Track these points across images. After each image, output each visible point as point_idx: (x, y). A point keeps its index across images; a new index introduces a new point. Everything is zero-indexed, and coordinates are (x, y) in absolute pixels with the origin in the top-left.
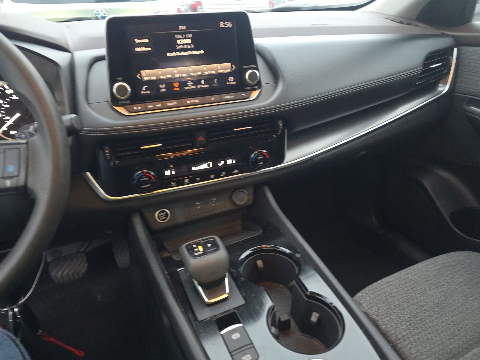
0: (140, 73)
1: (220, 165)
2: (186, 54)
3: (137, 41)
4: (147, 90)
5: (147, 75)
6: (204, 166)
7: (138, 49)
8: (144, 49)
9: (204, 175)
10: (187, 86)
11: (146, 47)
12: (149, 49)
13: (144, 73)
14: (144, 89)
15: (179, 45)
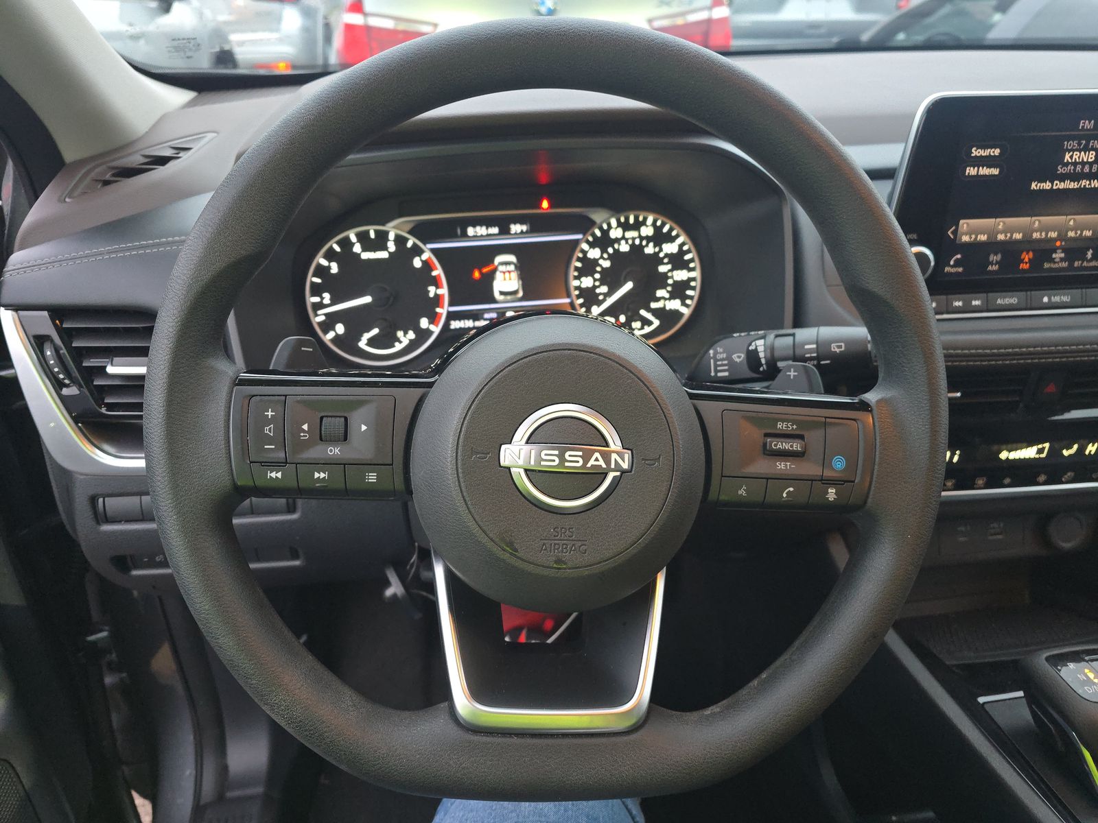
0: (957, 225)
1: (1066, 453)
2: (1073, 185)
3: (975, 152)
4: (957, 263)
5: (971, 230)
6: (1029, 453)
7: (972, 171)
8: (984, 171)
9: (1024, 472)
10: (1052, 261)
11: (989, 166)
12: (995, 171)
13: (964, 224)
14: (952, 263)
15: (1067, 164)
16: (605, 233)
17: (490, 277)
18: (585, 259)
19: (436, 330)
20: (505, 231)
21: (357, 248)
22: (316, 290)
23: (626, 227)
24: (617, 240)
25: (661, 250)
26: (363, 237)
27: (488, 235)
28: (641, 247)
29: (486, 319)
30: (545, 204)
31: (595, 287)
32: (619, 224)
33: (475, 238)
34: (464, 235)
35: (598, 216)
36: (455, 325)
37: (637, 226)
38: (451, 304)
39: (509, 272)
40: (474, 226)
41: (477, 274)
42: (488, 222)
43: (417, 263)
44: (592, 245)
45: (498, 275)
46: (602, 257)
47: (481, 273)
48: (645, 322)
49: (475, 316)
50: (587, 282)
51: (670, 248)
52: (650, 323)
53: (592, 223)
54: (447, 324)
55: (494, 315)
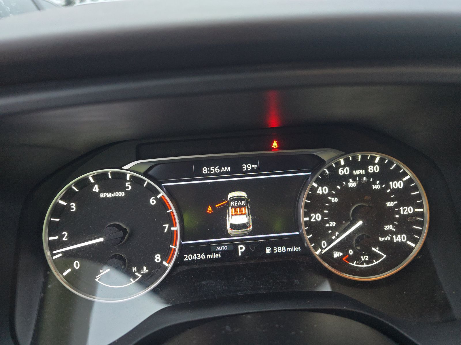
16: (334, 171)
17: (222, 213)
18: (313, 196)
19: (169, 265)
20: (237, 170)
21: (96, 189)
22: (54, 229)
23: (353, 165)
24: (346, 178)
25: (388, 186)
26: (100, 179)
27: (221, 173)
28: (369, 184)
29: (217, 252)
30: (275, 145)
31: (323, 222)
32: (348, 163)
33: (210, 175)
34: (199, 174)
35: (325, 155)
36: (189, 257)
37: (365, 164)
38: (183, 238)
39: (241, 207)
40: (208, 166)
41: (210, 209)
42: (221, 163)
43: (153, 201)
44: (321, 183)
45: (231, 211)
46: (330, 194)
47: (213, 208)
48: (374, 256)
49: (207, 249)
50: (317, 217)
51: (397, 185)
52: (378, 257)
53: (321, 162)
54: (180, 258)
55: (225, 248)
